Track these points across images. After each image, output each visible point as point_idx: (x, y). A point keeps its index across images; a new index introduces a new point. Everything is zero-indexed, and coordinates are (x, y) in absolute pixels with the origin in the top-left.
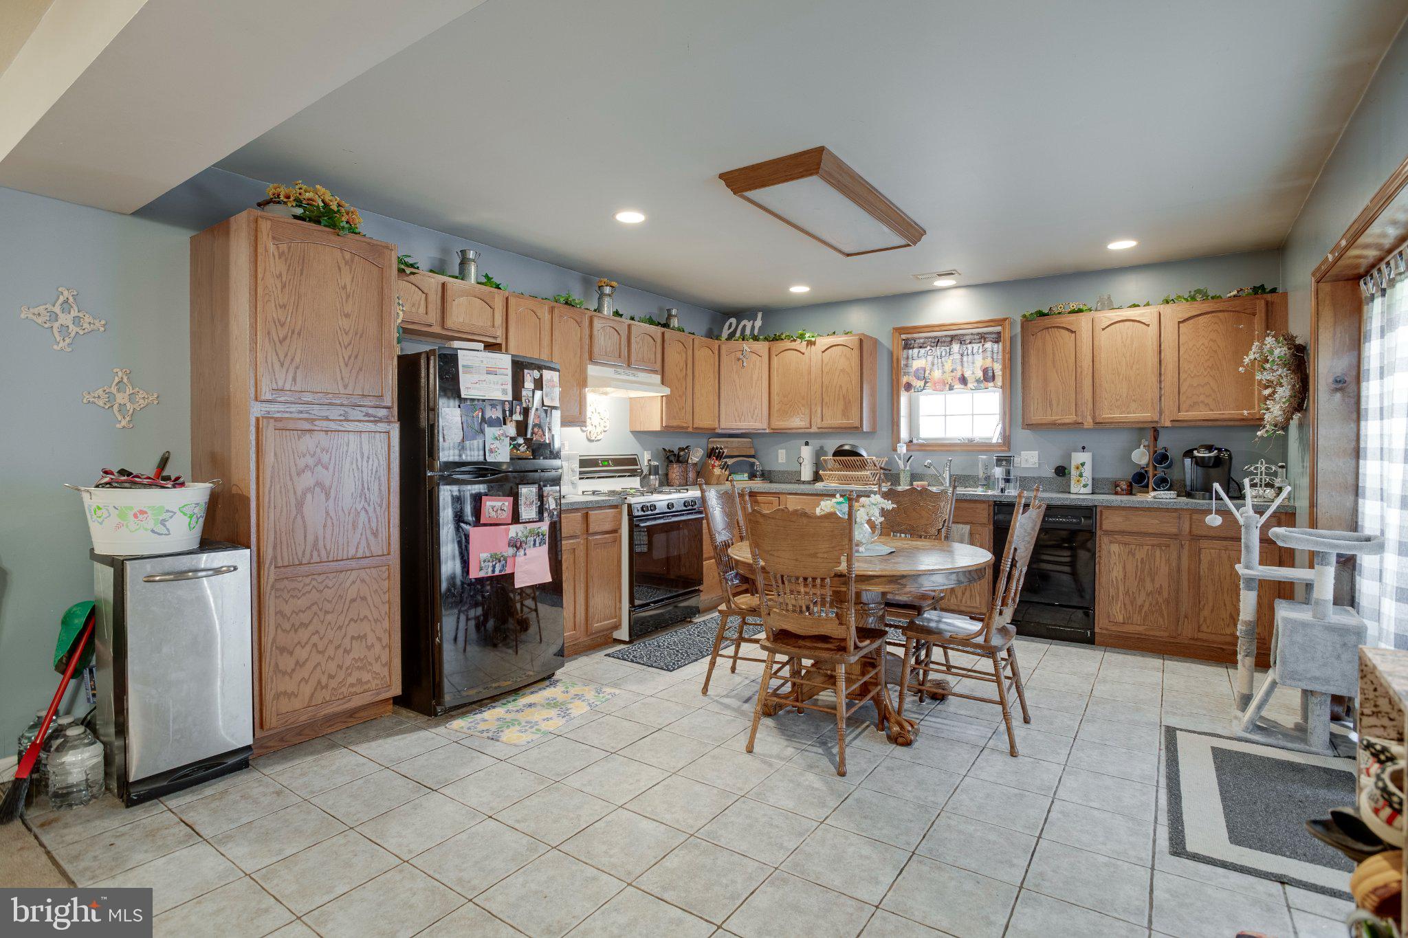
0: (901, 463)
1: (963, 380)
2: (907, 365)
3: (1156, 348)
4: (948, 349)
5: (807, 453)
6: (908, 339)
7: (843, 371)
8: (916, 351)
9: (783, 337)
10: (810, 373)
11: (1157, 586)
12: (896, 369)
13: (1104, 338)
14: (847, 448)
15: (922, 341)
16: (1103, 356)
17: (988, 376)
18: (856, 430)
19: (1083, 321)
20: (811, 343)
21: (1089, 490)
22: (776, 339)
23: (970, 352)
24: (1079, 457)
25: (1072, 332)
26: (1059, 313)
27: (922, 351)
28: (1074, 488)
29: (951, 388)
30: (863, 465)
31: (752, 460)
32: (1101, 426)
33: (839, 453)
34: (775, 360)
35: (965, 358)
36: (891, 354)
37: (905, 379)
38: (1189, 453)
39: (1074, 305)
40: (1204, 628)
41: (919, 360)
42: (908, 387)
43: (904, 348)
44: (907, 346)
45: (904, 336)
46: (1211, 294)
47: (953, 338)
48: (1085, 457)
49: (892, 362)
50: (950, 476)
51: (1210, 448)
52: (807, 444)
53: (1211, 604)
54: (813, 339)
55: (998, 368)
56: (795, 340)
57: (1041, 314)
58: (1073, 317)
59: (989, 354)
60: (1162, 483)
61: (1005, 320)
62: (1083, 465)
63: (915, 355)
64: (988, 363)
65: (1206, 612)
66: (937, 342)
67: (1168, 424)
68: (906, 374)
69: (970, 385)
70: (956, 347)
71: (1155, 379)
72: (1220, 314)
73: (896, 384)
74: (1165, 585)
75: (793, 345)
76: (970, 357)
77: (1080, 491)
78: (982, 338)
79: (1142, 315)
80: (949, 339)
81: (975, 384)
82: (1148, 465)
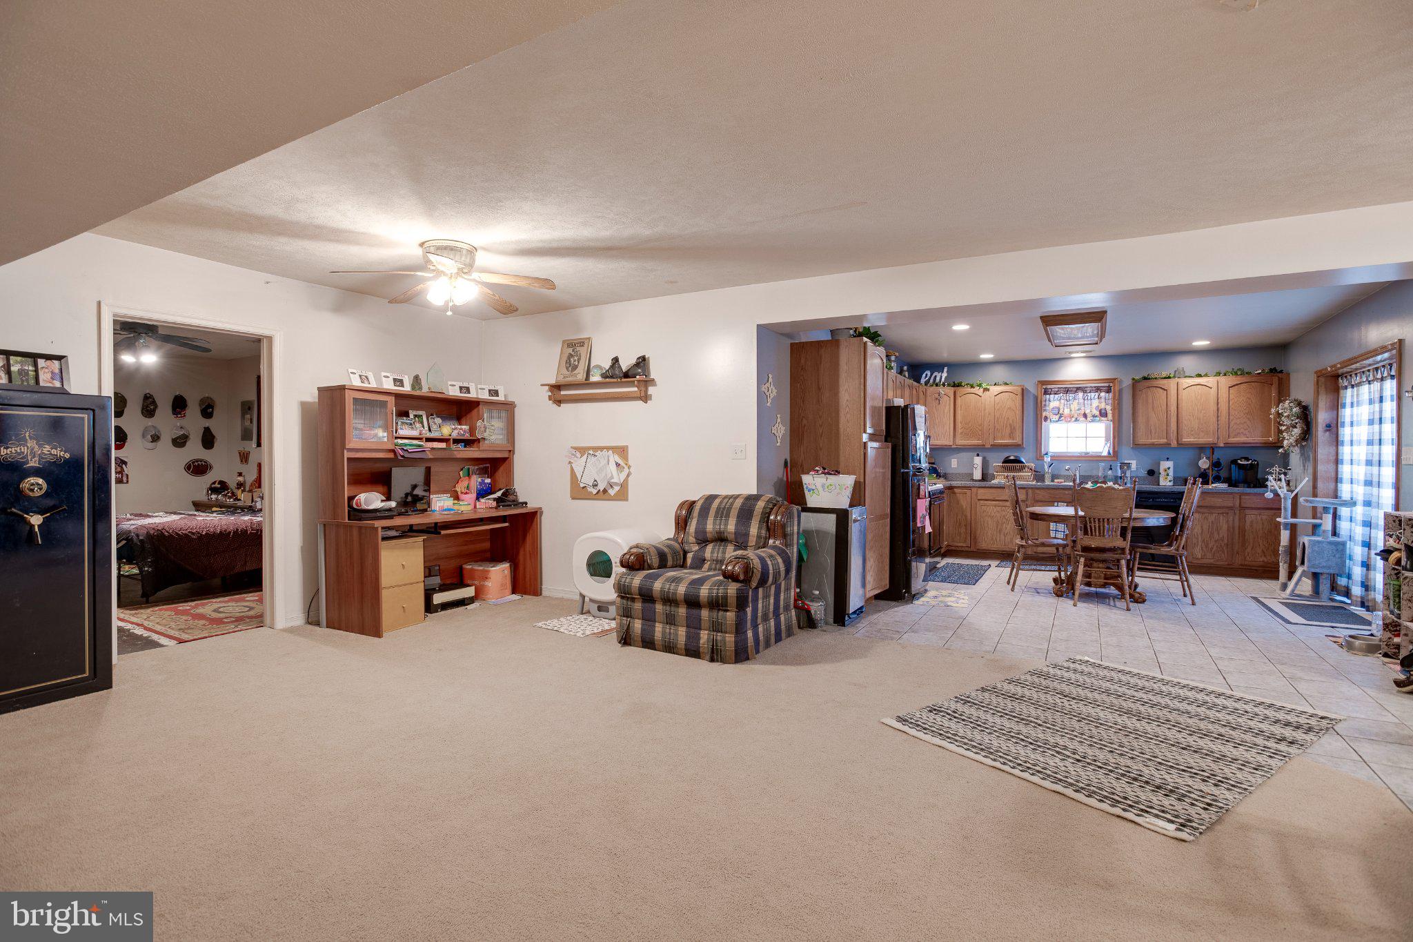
0: (1046, 467)
1: (1085, 416)
2: (1045, 405)
3: (1216, 401)
4: (1073, 395)
5: (978, 461)
6: (1047, 388)
7: (1010, 408)
8: (1052, 396)
9: (963, 384)
10: (984, 410)
11: (1221, 536)
12: (1039, 407)
13: (1184, 395)
14: (1012, 458)
15: (1056, 390)
16: (1183, 405)
17: (1103, 414)
18: (1018, 447)
19: (1171, 384)
20: (986, 390)
21: (1171, 484)
22: (959, 385)
23: (1089, 398)
24: (1165, 465)
25: (1165, 390)
26: (1156, 378)
27: (1057, 396)
28: (1162, 482)
29: (1076, 420)
30: (1022, 469)
31: (934, 466)
32: (1182, 446)
33: (1007, 461)
34: (959, 401)
35: (1086, 402)
36: (1036, 398)
37: (1044, 414)
38: (1234, 462)
39: (1164, 374)
40: (1248, 558)
41: (1054, 402)
42: (1046, 419)
43: (1044, 394)
44: (1046, 392)
45: (1044, 387)
46: (1246, 370)
47: (1078, 389)
48: (1170, 464)
49: (1037, 403)
50: (1080, 476)
51: (1247, 459)
52: (978, 455)
53: (1251, 545)
54: (988, 387)
55: (1109, 408)
56: (974, 388)
57: (1145, 378)
58: (1165, 381)
59: (1103, 400)
60: (1217, 479)
61: (1115, 379)
62: (1169, 468)
63: (1052, 399)
64: (1103, 406)
65: (1249, 549)
66: (1067, 391)
67: (1222, 445)
68: (1045, 410)
69: (1088, 419)
70: (1080, 394)
71: (1215, 419)
72: (1253, 384)
73: (1039, 418)
74: (1225, 536)
75: (972, 390)
76: (1089, 401)
77: (1166, 483)
78: (1098, 389)
79: (1208, 382)
80: (1075, 389)
81: (1092, 418)
82: (1208, 468)
